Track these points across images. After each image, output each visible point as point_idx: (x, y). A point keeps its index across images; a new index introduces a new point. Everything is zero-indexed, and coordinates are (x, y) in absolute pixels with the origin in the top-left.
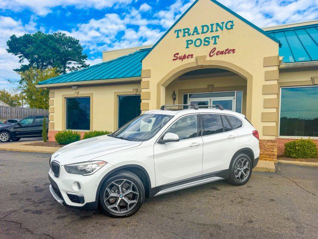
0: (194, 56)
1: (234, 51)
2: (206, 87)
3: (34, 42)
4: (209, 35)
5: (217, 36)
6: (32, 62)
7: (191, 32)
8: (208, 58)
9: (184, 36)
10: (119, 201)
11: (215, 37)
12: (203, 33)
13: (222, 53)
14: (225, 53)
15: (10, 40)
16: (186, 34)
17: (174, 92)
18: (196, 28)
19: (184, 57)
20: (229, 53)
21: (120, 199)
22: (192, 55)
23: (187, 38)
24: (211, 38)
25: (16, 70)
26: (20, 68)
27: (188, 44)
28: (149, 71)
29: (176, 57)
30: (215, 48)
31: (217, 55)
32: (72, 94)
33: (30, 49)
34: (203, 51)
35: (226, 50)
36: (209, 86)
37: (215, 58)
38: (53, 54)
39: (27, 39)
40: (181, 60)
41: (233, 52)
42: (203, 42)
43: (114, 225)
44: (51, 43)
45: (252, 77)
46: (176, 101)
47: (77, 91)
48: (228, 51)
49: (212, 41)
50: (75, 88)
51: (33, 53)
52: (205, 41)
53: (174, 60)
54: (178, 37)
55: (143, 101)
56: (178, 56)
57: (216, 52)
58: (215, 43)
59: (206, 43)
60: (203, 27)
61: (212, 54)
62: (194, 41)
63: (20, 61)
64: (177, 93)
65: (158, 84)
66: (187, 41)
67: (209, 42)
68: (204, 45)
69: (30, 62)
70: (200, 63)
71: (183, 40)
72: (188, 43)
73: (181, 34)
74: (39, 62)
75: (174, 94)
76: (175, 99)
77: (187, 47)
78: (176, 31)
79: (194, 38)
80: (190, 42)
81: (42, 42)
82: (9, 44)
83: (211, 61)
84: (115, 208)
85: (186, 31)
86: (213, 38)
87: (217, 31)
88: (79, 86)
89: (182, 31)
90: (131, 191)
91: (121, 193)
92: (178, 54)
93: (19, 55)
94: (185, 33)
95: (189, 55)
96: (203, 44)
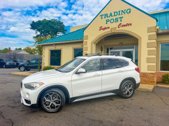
0: (110, 28)
1: (131, 24)
2: (119, 44)
3: (43, 24)
4: (118, 16)
5: (122, 17)
6: (41, 33)
7: (109, 15)
8: (117, 29)
9: (105, 18)
10: (51, 104)
11: (121, 18)
12: (115, 16)
13: (125, 26)
14: (126, 26)
15: (32, 23)
16: (106, 17)
17: (102, 47)
18: (111, 14)
19: (105, 28)
20: (128, 26)
21: (51, 103)
22: (109, 27)
23: (107, 19)
24: (119, 18)
25: (34, 37)
26: (36, 36)
27: (107, 22)
28: (87, 36)
29: (101, 29)
30: (121, 23)
31: (122, 27)
32: (53, 48)
33: (41, 27)
34: (115, 25)
35: (127, 24)
36: (120, 43)
37: (121, 28)
38: (50, 29)
39: (39, 22)
40: (103, 30)
41: (131, 25)
42: (115, 20)
43: (45, 117)
44: (50, 24)
45: (141, 38)
46: (103, 52)
47: (55, 47)
48: (128, 25)
49: (119, 20)
50: (54, 45)
51: (42, 29)
52: (116, 20)
53: (100, 30)
54: (102, 18)
55: (84, 52)
56: (102, 28)
57: (121, 25)
58: (121, 21)
59: (116, 21)
60: (114, 13)
61: (119, 27)
62: (110, 20)
63: (36, 33)
64: (103, 47)
65: (91, 43)
66: (107, 20)
67: (118, 20)
68: (115, 22)
69: (40, 33)
70: (113, 32)
71: (104, 20)
72: (107, 21)
73: (103, 17)
74: (45, 33)
75: (102, 48)
76: (102, 50)
77: (107, 23)
78: (101, 15)
79: (110, 19)
80: (108, 21)
81: (46, 24)
82: (31, 25)
83: (119, 30)
84: (48, 108)
85: (106, 15)
86: (120, 18)
87: (122, 14)
88: (56, 44)
89: (104, 15)
90: (57, 99)
91: (52, 100)
92: (102, 27)
93: (36, 30)
94: (105, 16)
95: (108, 27)
96: (114, 21)
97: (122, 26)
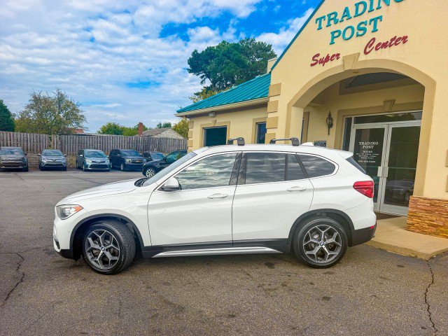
0: (341, 56)
1: (404, 39)
2: (382, 104)
3: (217, 56)
4: (367, 17)
5: (378, 18)
6: (214, 82)
7: (339, 17)
8: (363, 57)
9: (329, 25)
10: (100, 254)
11: (375, 20)
12: (357, 15)
13: (384, 45)
14: (390, 46)
15: (191, 57)
16: (332, 22)
17: (330, 115)
18: (346, 10)
19: (328, 59)
20: (396, 44)
21: (102, 252)
22: (338, 55)
23: (334, 27)
24: (368, 23)
25: (197, 94)
26: (201, 91)
27: (333, 38)
28: (279, 85)
29: (318, 60)
30: (374, 39)
31: (377, 49)
32: (209, 123)
33: (213, 63)
34: (355, 46)
35: (392, 40)
36: (385, 102)
37: (374, 55)
38: (236, 69)
39: (210, 53)
40: (321, 64)
41: (404, 42)
42: (356, 31)
44: (234, 55)
46: (333, 130)
47: (214, 119)
48: (395, 41)
49: (370, 28)
51: (215, 71)
52: (360, 29)
53: (312, 65)
54: (320, 28)
55: (269, 131)
56: (318, 58)
57: (375, 45)
58: (375, 30)
59: (361, 33)
60: (357, 5)
61: (368, 50)
62: (342, 31)
63: (202, 82)
64: (334, 117)
65: (288, 104)
66: (333, 33)
67: (365, 30)
68: (358, 35)
69: (212, 82)
70: (347, 68)
71: (326, 33)
72: (334, 35)
73: (324, 23)
74: (223, 82)
75: (330, 118)
76: (330, 126)
77: (332, 43)
78: (317, 20)
79: (341, 27)
80: (336, 34)
81: (224, 55)
82: (191, 62)
83: (366, 61)
84: (96, 262)
85: (332, 18)
86: (373, 22)
87: (379, 8)
88: (216, 113)
89: (327, 18)
90: (112, 245)
92: (318, 55)
93: (201, 75)
94: (330, 20)
95: (334, 56)
96: (355, 34)
97: (376, 47)
